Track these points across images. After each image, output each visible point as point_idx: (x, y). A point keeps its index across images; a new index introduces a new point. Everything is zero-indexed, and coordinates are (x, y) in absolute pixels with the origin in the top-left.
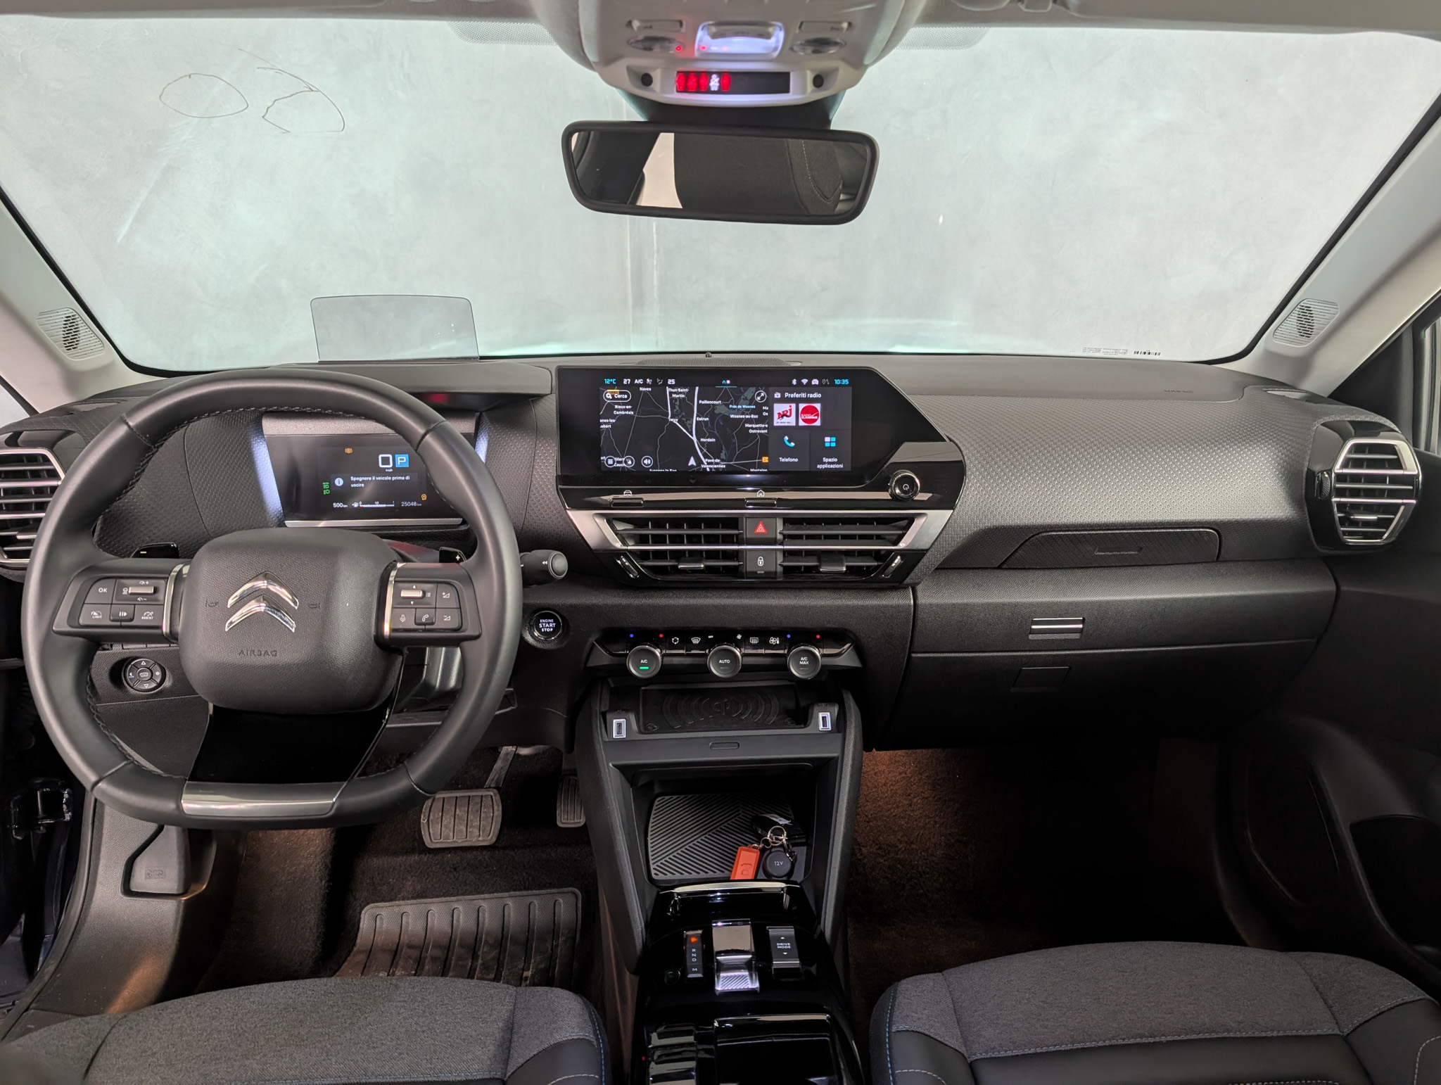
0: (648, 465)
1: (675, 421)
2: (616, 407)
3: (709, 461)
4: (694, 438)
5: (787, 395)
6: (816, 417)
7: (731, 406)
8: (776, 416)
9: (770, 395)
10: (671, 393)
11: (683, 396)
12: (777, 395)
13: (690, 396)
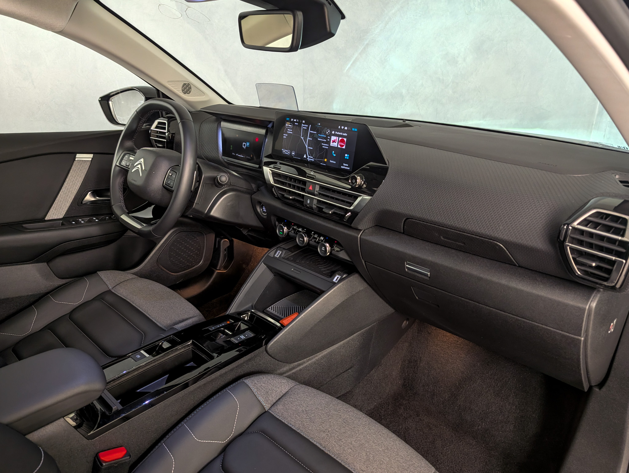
0: (293, 155)
1: (302, 138)
2: (288, 130)
3: (310, 157)
4: (307, 147)
5: (336, 133)
6: (344, 144)
7: (319, 135)
8: (332, 141)
9: (331, 132)
10: (303, 126)
11: (306, 128)
12: (333, 132)
13: (308, 128)
